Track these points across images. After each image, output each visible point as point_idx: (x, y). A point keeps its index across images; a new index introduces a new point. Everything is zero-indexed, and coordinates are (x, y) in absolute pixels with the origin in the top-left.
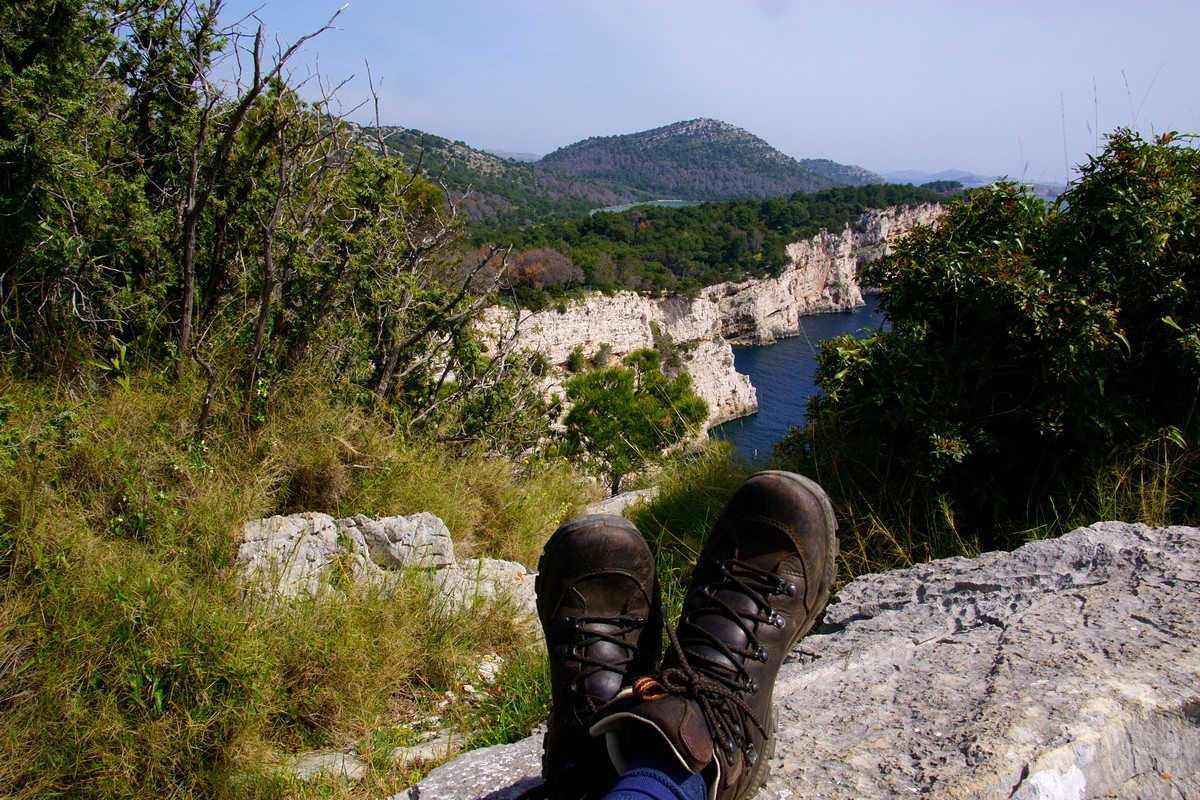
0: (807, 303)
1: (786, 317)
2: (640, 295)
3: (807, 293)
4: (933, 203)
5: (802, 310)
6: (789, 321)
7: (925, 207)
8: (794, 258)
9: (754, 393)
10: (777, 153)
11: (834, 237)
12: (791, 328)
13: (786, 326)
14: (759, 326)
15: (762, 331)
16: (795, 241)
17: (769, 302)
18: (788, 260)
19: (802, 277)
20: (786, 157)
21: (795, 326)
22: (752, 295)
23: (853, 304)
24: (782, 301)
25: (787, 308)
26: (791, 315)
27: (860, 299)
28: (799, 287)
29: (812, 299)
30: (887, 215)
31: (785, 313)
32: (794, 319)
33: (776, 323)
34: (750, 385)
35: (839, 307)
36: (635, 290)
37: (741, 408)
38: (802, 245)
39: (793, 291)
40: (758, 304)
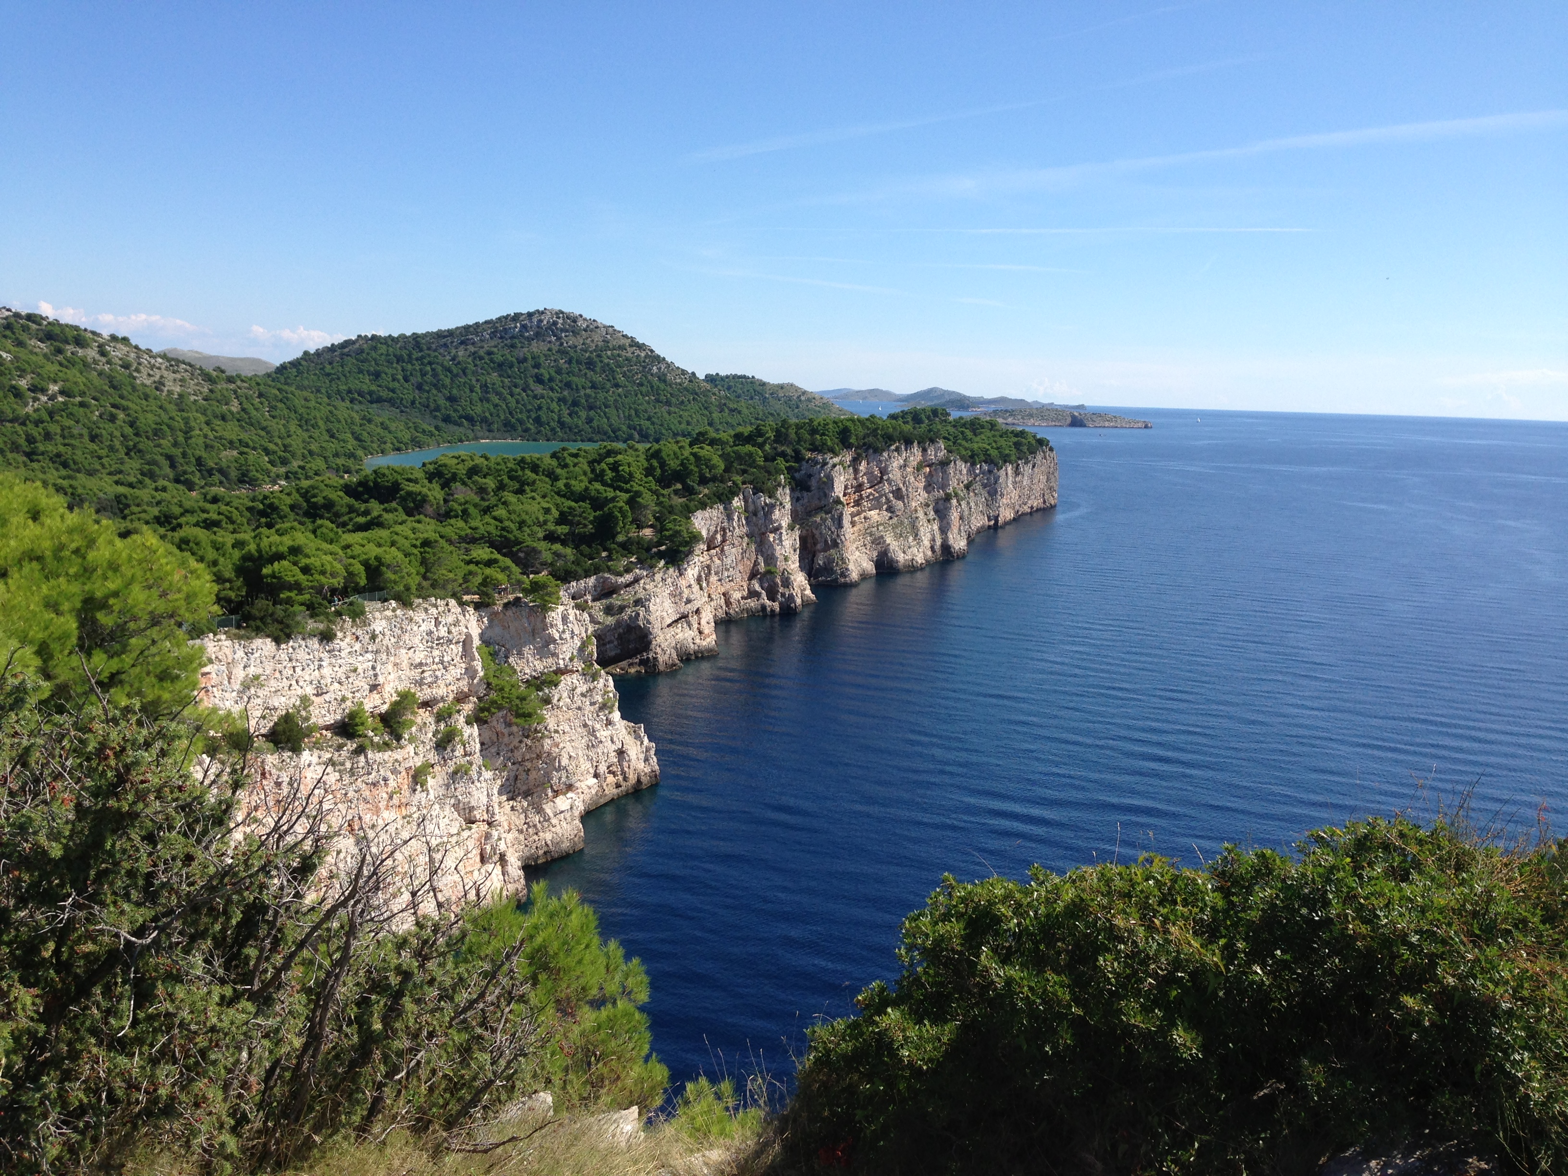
0: (728, 603)
1: (696, 626)
2: (461, 604)
3: (728, 586)
4: (908, 442)
5: (721, 614)
6: (700, 632)
7: (897, 450)
8: (704, 533)
9: (653, 752)
10: (669, 365)
11: (764, 499)
12: (704, 643)
13: (698, 641)
14: (654, 642)
15: (659, 650)
16: (703, 506)
17: (668, 603)
18: (695, 538)
19: (718, 562)
20: (684, 372)
21: (710, 640)
22: (641, 594)
23: (799, 601)
24: (689, 601)
25: (698, 611)
26: (703, 622)
27: (808, 592)
28: (713, 578)
29: (736, 595)
30: (841, 463)
31: (694, 620)
32: (709, 630)
33: (680, 636)
34: (646, 740)
35: (776, 606)
36: (454, 595)
37: (632, 778)
38: (715, 513)
39: (704, 585)
40: (652, 608)
